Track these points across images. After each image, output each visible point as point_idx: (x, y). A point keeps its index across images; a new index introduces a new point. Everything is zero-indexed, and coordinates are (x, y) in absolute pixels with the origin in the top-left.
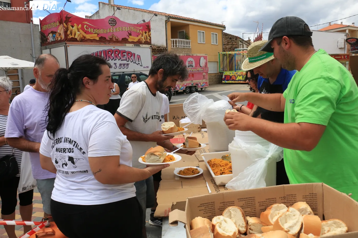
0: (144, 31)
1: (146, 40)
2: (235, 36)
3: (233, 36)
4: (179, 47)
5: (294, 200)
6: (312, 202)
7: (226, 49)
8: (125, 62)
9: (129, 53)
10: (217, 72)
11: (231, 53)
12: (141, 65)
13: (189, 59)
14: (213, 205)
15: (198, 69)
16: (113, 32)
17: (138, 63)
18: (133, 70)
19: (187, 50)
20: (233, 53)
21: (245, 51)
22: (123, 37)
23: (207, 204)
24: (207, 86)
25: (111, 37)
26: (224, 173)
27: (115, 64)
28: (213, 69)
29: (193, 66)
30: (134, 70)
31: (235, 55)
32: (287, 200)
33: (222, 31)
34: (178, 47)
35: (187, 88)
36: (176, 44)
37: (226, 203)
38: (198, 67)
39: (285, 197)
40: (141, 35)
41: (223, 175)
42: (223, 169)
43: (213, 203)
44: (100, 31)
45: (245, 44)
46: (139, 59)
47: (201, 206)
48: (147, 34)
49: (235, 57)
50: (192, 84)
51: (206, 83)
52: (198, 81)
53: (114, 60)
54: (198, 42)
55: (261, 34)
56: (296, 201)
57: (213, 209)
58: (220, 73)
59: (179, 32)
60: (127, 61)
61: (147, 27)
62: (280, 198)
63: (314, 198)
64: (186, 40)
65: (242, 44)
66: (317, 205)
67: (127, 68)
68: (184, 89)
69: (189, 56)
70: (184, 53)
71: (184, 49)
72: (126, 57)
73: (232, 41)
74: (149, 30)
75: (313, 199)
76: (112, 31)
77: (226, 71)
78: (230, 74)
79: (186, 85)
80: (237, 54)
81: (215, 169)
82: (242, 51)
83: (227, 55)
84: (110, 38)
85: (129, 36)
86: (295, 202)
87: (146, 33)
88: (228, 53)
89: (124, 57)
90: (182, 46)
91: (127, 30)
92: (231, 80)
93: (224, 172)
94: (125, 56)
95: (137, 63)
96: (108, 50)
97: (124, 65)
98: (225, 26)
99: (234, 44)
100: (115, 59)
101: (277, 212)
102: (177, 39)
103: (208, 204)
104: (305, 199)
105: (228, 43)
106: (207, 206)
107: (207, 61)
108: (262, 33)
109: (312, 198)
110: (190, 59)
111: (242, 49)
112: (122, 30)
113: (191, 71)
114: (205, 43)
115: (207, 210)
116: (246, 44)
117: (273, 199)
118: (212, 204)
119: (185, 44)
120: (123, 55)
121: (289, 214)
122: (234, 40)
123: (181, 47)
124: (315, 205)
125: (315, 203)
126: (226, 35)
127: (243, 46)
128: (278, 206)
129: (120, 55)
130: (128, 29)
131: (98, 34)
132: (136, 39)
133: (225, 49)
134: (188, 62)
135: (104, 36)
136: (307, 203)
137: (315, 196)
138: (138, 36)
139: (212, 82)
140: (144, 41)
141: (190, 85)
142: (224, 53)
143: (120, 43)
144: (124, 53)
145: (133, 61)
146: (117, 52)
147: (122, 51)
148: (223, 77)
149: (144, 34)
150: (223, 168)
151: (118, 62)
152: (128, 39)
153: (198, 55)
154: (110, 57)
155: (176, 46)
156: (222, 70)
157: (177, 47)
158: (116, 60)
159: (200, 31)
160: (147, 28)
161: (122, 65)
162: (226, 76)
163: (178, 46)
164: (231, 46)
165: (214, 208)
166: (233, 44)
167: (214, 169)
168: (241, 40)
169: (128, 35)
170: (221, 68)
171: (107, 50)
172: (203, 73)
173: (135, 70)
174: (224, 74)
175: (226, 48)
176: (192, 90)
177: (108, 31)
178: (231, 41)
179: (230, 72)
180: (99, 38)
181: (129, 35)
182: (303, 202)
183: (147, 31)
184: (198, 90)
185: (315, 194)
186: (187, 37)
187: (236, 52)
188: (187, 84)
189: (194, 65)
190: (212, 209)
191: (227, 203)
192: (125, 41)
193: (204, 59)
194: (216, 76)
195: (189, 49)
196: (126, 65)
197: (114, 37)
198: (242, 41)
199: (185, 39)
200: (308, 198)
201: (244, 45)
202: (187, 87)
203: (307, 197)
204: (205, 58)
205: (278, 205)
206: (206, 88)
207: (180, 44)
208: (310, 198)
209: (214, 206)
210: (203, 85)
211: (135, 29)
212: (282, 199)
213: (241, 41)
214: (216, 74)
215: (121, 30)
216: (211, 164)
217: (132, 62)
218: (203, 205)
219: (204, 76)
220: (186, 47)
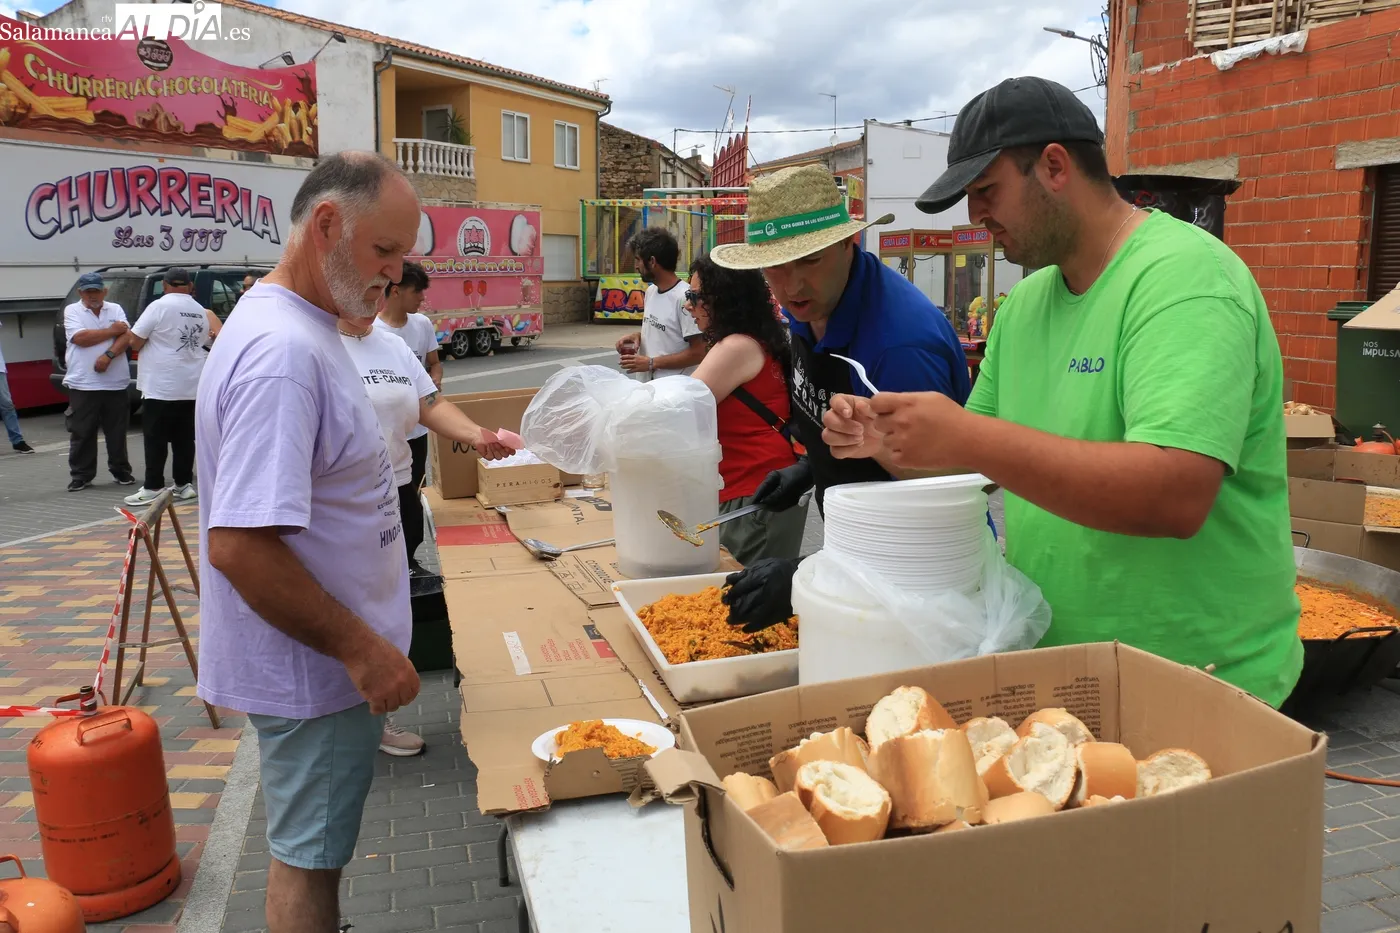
0: (289, 101)
1: (297, 139)
2: (646, 140)
3: (638, 138)
4: (429, 172)
5: (1028, 705)
6: (1084, 708)
7: (608, 187)
8: (208, 224)
9: (225, 186)
10: (574, 278)
11: (631, 205)
12: (274, 237)
13: (470, 223)
14: (766, 735)
15: (502, 264)
16: (157, 96)
17: (264, 232)
18: (241, 260)
19: (457, 187)
20: (639, 203)
21: (680, 198)
22: (201, 121)
23: (746, 733)
24: (537, 332)
25: (148, 117)
26: (705, 653)
27: (166, 230)
28: (559, 265)
29: (483, 249)
30: (246, 258)
31: (645, 214)
32: (1004, 704)
33: (599, 117)
34: (421, 174)
35: (459, 337)
36: (415, 159)
37: (808, 726)
38: (502, 253)
39: (999, 695)
40: (275, 117)
41: (698, 663)
42: (698, 640)
43: (765, 729)
44: (98, 85)
45: (682, 171)
46: (265, 215)
47: (728, 740)
48: (302, 113)
49: (645, 219)
50: (479, 321)
51: (534, 318)
52: (504, 311)
53: (162, 215)
54: (504, 158)
55: (741, 135)
56: (1034, 708)
57: (766, 748)
58: (585, 279)
59: (428, 112)
60: (216, 222)
61: (302, 86)
62: (982, 699)
63: (1090, 695)
64: (455, 146)
65: (669, 170)
66: (1099, 717)
67: (216, 248)
68: (448, 341)
69: (466, 210)
70: (445, 195)
71: (445, 182)
72: (211, 202)
73: (633, 157)
74: (312, 99)
75: (1088, 698)
76: (152, 92)
77: (608, 272)
78: (626, 283)
79: (456, 326)
80: (652, 209)
81: (667, 640)
82: (669, 198)
83: (615, 213)
84: (144, 120)
85: (224, 118)
86: (1031, 712)
87: (296, 107)
88: (620, 203)
89: (203, 202)
90: (438, 170)
91: (217, 93)
92: (626, 310)
93: (702, 648)
94: (209, 199)
95: (260, 232)
96: (133, 171)
97: (204, 234)
98: (607, 97)
99: (641, 171)
100: (165, 208)
101: (985, 744)
102: (421, 142)
103: (750, 731)
104: (1063, 697)
105: (618, 163)
106: (746, 739)
107: (538, 230)
108: (745, 133)
109: (1084, 696)
110: (473, 223)
111: (669, 189)
112: (196, 88)
113: (474, 269)
114: (528, 160)
115: (744, 754)
116: (684, 173)
117: (961, 702)
118: (763, 732)
119: (450, 162)
120: (201, 194)
121: (1033, 743)
122: (641, 153)
123: (435, 172)
124: (1094, 717)
125: (1094, 711)
126: (610, 132)
127: (674, 178)
128: (984, 726)
129: (186, 194)
130: (224, 88)
131: (91, 100)
132: (256, 132)
133: (605, 189)
134: (463, 235)
135: (116, 109)
136: (1069, 712)
137: (1092, 686)
138: (262, 120)
139: (556, 316)
140: (290, 139)
141: (472, 325)
142: (604, 202)
143: (185, 144)
144: (203, 188)
145: (241, 221)
146: (172, 182)
147: (194, 179)
148: (599, 297)
149: (290, 113)
150: (700, 635)
151: (179, 223)
152: (221, 130)
153: (506, 206)
154: (143, 197)
155: (415, 168)
156: (594, 268)
157: (421, 171)
158: (170, 212)
159: (511, 113)
160: (301, 89)
161: (196, 236)
162: (606, 292)
163: (425, 169)
164: (628, 176)
165: (768, 745)
166: (638, 168)
167: (663, 639)
168: (665, 155)
169: (223, 113)
170: (589, 263)
171: (130, 171)
172: (523, 280)
173: (249, 258)
174: (601, 286)
175: (610, 185)
176: (480, 345)
177: (137, 90)
178: (628, 156)
179: (626, 279)
180: (96, 115)
181: (226, 114)
182: (1055, 710)
183: (301, 103)
184: (502, 345)
185: (1093, 679)
186: (459, 134)
187: (649, 202)
188: (460, 320)
189: (487, 246)
190: (762, 750)
191: (812, 725)
192: (207, 135)
193: (528, 223)
194: (571, 291)
195: (469, 184)
196: (211, 237)
197: (162, 117)
198: (671, 161)
199: (451, 142)
200: (1069, 694)
201: (679, 176)
202: (457, 334)
203: (1068, 690)
204: (532, 219)
205: (984, 723)
206: (533, 337)
207: (431, 160)
208: (1076, 693)
209: (770, 738)
210: (521, 325)
211: (253, 92)
212: (989, 704)
213: (666, 161)
214: (571, 285)
215: (193, 90)
216: (651, 622)
217: (237, 223)
218: (731, 736)
219: (525, 290)
220: (454, 174)
